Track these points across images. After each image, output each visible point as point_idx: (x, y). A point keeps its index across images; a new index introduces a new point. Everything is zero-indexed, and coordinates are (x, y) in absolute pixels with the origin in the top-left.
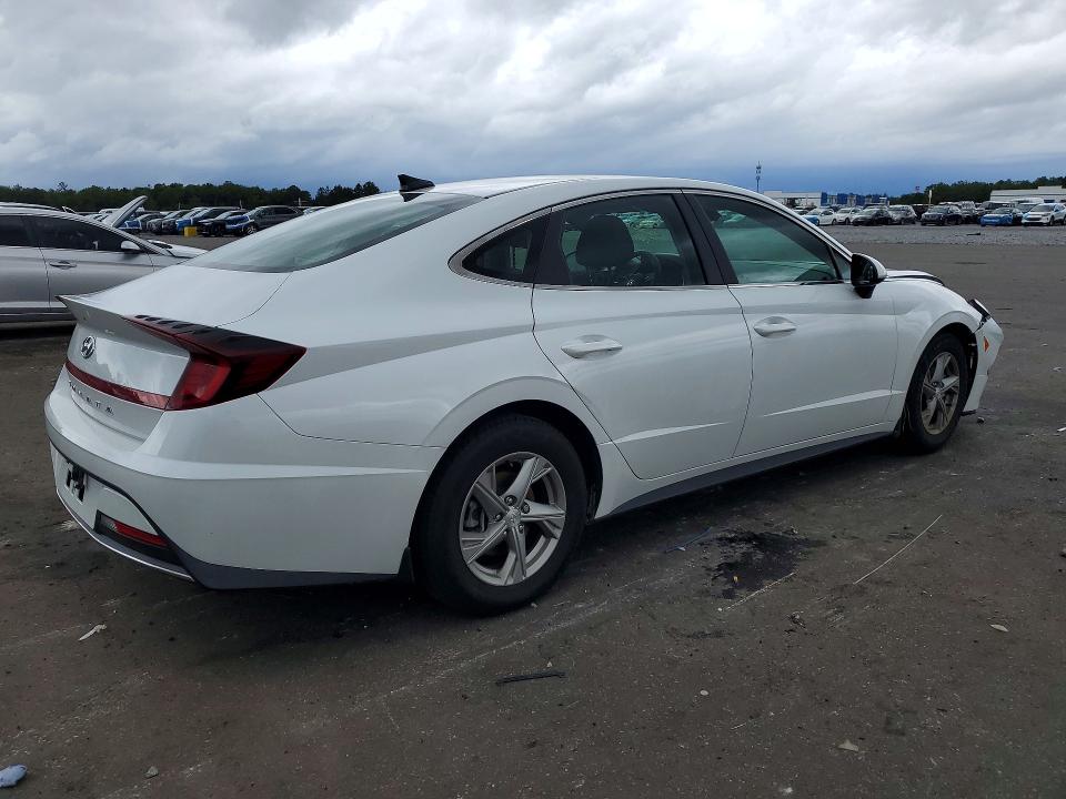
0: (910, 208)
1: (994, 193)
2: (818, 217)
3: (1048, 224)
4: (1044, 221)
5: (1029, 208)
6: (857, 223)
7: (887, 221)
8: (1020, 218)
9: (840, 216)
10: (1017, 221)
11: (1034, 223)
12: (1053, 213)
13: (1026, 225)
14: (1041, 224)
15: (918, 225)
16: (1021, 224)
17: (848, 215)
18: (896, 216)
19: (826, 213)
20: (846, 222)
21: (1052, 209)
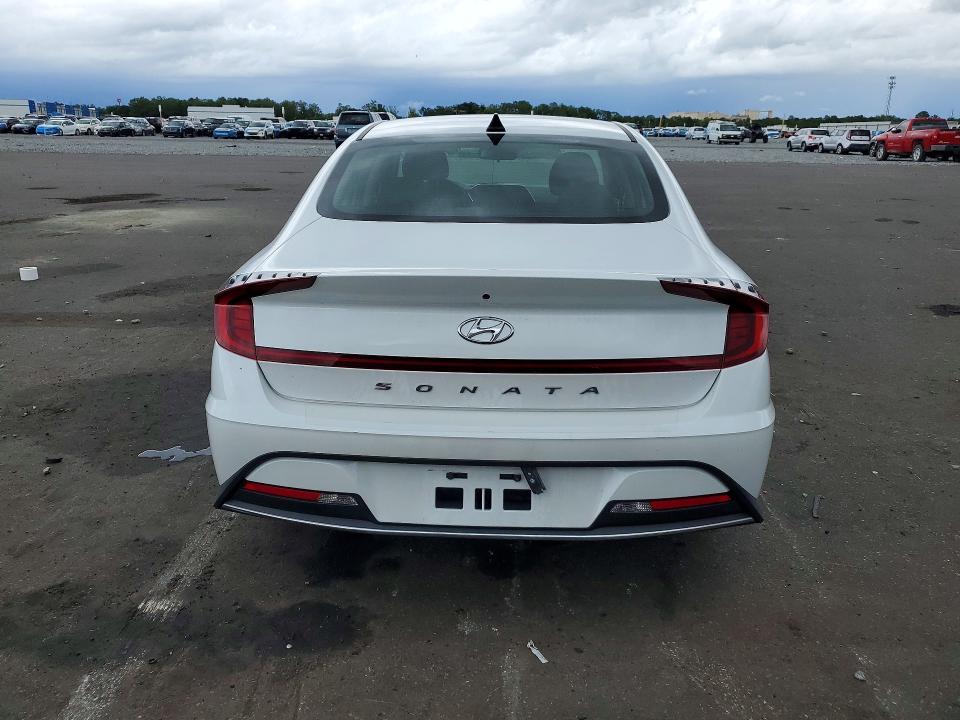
0: (145, 120)
1: (189, 109)
2: (61, 127)
3: (264, 138)
4: (260, 135)
5: (246, 124)
6: (102, 134)
7: (129, 133)
8: (242, 133)
9: (83, 127)
10: (240, 135)
11: (253, 137)
12: (265, 129)
13: (248, 138)
14: (258, 138)
15: (159, 137)
16: (244, 137)
17: (89, 126)
18: (138, 129)
19: (68, 124)
20: (89, 132)
21: (263, 126)
